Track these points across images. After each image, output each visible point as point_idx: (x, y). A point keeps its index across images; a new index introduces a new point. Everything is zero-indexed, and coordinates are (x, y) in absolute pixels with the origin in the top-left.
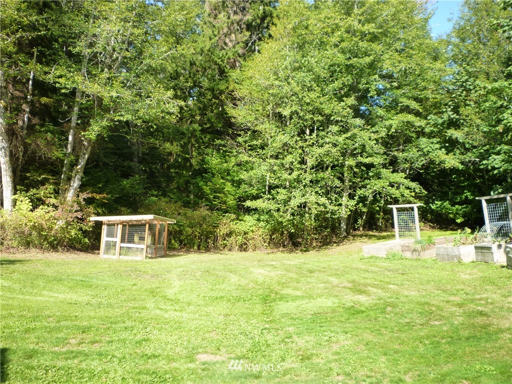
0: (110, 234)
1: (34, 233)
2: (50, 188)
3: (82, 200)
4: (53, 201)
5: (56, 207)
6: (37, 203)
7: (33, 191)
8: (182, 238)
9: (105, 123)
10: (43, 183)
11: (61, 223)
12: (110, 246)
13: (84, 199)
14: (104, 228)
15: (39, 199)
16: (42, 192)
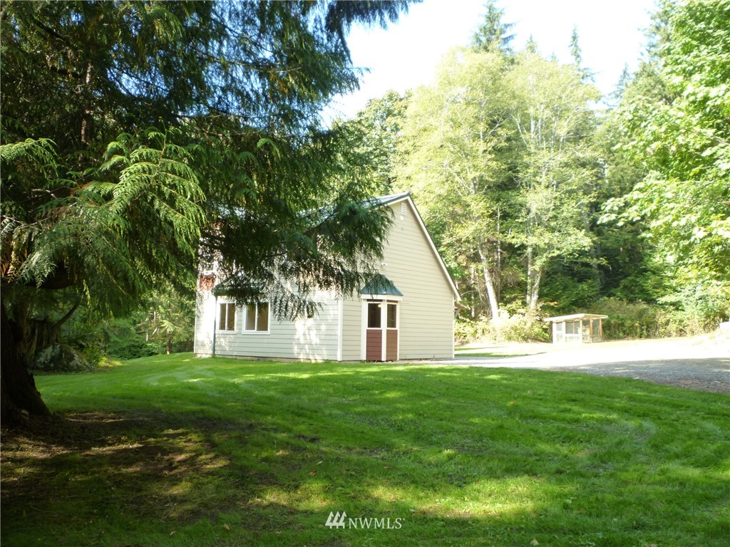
0: (559, 329)
1: (513, 332)
2: (519, 302)
3: (539, 308)
4: (522, 311)
5: (524, 315)
6: (512, 312)
7: (509, 306)
8: (625, 329)
9: (544, 259)
10: (514, 299)
11: (529, 325)
12: (559, 337)
13: (541, 308)
14: (554, 326)
15: (514, 310)
16: (513, 305)
